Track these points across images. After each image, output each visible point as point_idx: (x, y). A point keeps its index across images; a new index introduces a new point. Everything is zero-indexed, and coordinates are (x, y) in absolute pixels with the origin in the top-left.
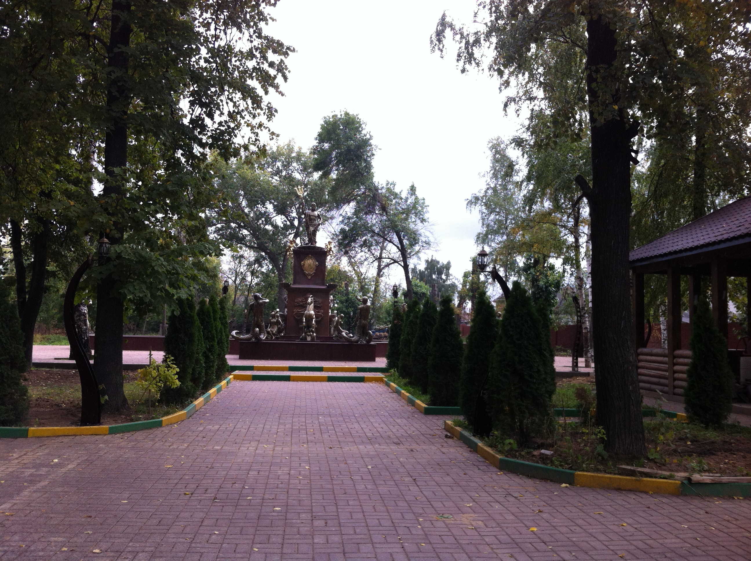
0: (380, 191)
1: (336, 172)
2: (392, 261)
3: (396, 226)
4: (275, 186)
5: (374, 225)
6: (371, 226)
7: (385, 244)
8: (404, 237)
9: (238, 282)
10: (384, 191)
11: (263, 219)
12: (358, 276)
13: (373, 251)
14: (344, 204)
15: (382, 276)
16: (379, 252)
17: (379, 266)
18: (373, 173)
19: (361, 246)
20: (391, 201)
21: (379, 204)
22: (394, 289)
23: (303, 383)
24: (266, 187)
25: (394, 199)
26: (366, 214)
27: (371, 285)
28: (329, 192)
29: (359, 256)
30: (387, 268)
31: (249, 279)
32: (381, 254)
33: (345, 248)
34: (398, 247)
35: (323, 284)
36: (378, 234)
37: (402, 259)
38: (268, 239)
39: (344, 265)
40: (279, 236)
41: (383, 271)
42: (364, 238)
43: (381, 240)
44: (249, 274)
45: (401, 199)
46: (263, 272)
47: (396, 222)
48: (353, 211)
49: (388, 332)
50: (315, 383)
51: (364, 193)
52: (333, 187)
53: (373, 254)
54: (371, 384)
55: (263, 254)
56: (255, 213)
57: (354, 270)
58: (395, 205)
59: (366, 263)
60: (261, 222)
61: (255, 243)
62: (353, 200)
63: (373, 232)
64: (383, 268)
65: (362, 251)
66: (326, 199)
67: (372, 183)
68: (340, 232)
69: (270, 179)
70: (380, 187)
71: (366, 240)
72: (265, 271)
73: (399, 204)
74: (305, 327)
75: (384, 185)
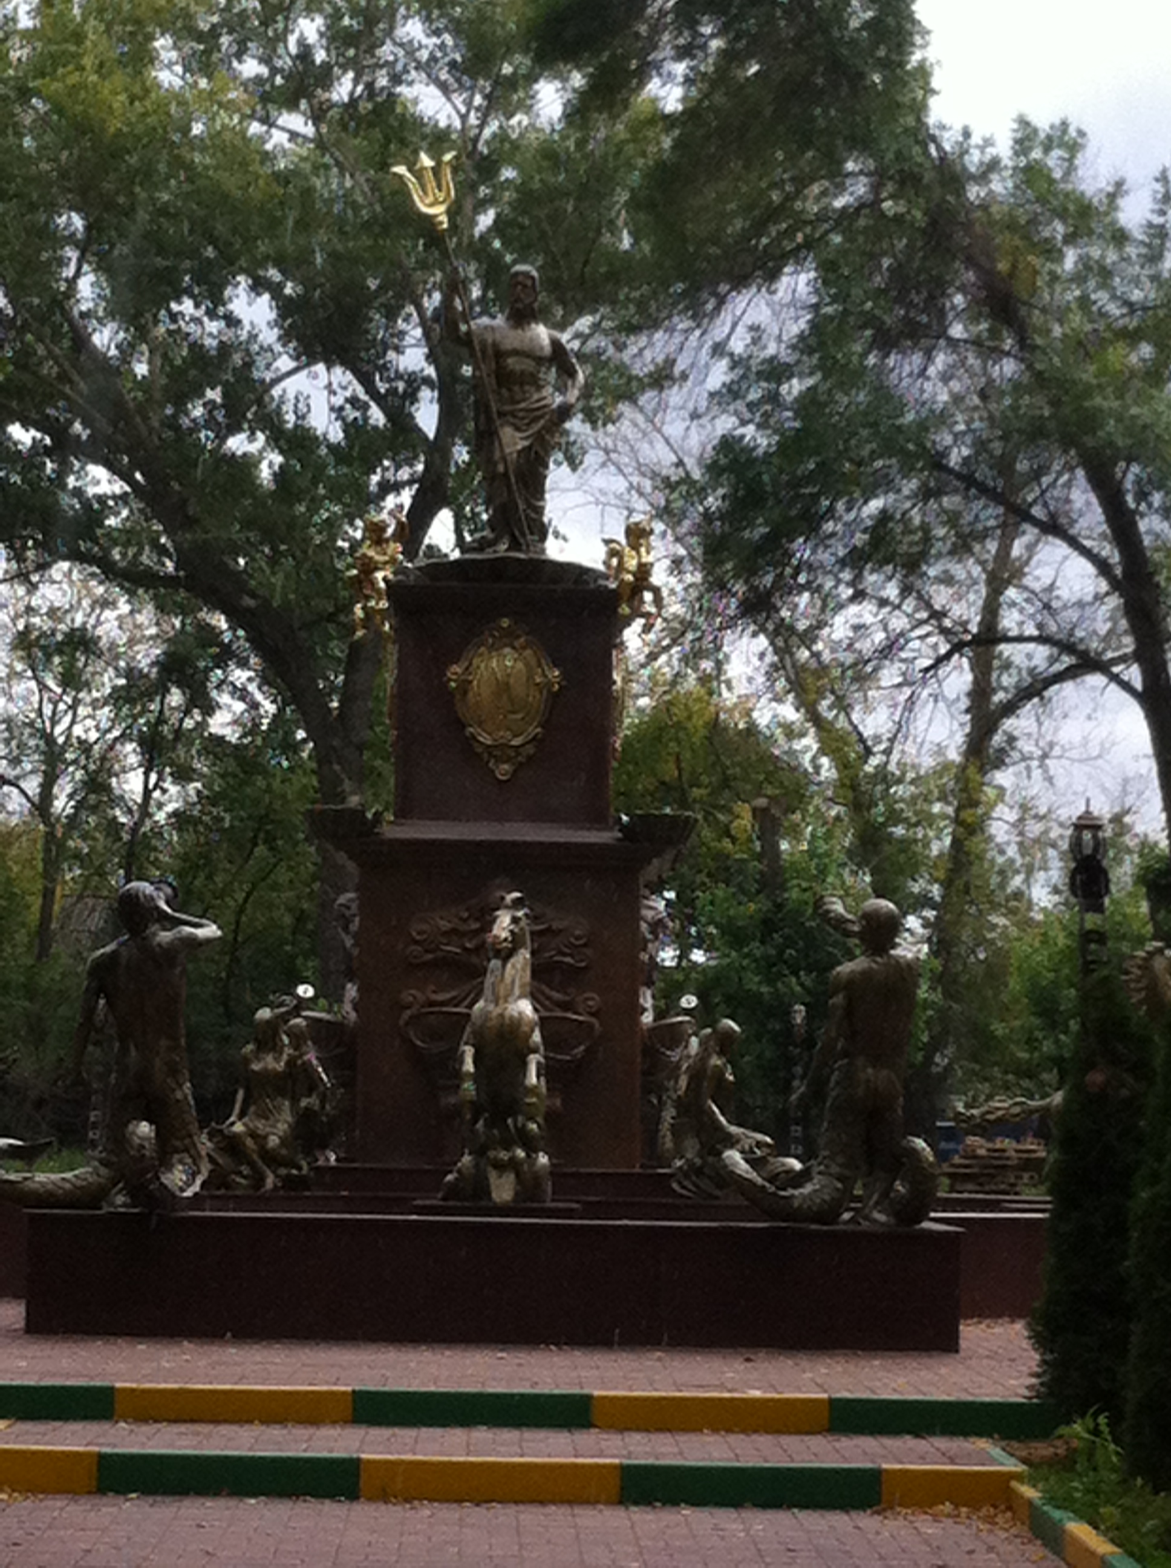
0: (974, 192)
1: (680, 68)
2: (1067, 660)
3: (1091, 421)
4: (283, 178)
5: (943, 418)
6: (923, 426)
7: (1017, 549)
8: (1142, 495)
9: (62, 804)
10: (1000, 185)
11: (214, 395)
12: (843, 764)
13: (940, 597)
14: (740, 282)
15: (999, 762)
16: (978, 596)
17: (980, 692)
18: (923, 72)
19: (856, 560)
20: (1053, 253)
21: (971, 276)
22: (1076, 844)
23: (449, 1513)
24: (231, 183)
25: (1070, 239)
26: (886, 342)
27: (929, 820)
28: (634, 205)
29: (840, 628)
30: (1029, 707)
31: (132, 784)
32: (991, 610)
33: (748, 570)
34: (1103, 567)
35: (598, 818)
36: (968, 480)
37: (1128, 644)
38: (248, 524)
39: (742, 688)
40: (315, 505)
41: (1009, 724)
42: (875, 505)
43: (990, 515)
44: (130, 752)
45: (1120, 237)
46: (220, 740)
47: (1088, 392)
48: (799, 325)
49: (1042, 1134)
50: (530, 1516)
51: (869, 206)
52: (661, 166)
53: (938, 615)
54: (928, 1527)
55: (220, 621)
56: (161, 353)
57: (815, 718)
58: (1078, 278)
59: (890, 675)
60: (198, 412)
61: (162, 551)
62: (795, 255)
63: (937, 462)
64: (1010, 709)
65: (859, 596)
66: (615, 254)
67: (922, 136)
68: (714, 469)
69: (255, 128)
70: (974, 160)
71: (884, 517)
72: (232, 735)
73: (1105, 274)
74: (477, 1109)
75: (1003, 149)
